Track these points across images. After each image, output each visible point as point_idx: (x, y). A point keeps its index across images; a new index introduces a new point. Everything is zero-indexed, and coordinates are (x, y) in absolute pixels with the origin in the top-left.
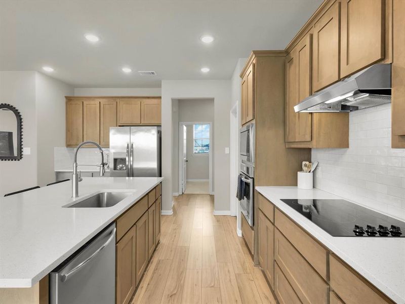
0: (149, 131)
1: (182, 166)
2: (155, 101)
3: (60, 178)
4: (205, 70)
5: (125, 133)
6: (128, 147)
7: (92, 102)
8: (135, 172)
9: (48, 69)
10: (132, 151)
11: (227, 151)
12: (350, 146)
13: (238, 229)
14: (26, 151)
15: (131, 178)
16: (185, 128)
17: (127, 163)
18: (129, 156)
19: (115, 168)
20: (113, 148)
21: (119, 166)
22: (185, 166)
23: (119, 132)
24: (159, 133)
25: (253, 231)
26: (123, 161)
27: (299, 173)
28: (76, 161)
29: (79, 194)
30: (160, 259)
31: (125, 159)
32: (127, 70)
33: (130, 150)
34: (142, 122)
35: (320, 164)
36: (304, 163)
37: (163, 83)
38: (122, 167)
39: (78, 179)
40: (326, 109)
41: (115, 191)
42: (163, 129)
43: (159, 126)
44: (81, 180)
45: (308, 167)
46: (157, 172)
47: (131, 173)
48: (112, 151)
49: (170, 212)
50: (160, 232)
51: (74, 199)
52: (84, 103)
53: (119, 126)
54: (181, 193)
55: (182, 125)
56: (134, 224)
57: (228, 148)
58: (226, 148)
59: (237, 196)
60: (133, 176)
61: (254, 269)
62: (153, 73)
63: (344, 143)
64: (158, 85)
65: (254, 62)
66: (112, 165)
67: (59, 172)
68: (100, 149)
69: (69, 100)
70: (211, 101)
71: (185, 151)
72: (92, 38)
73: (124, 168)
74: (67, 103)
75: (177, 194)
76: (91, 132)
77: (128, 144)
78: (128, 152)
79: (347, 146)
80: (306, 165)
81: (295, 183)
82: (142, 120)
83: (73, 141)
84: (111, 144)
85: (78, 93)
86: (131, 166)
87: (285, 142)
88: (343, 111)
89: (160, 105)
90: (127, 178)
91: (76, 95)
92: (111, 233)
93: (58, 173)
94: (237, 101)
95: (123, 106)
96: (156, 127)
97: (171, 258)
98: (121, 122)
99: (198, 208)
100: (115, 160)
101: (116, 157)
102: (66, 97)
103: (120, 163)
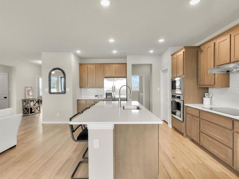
0: (122, 79)
4: (151, 51)
5: (111, 80)
7: (92, 66)
8: (116, 99)
9: (79, 52)
12: (230, 86)
14: (67, 90)
17: (112, 95)
19: (106, 98)
20: (106, 88)
21: (109, 97)
23: (108, 80)
25: (183, 123)
27: (204, 98)
31: (112, 93)
32: (115, 52)
33: (114, 89)
35: (214, 94)
36: (206, 94)
37: (128, 57)
40: (220, 72)
45: (209, 95)
47: (114, 99)
52: (88, 67)
57: (159, 88)
60: (115, 101)
62: (126, 53)
63: (227, 85)
64: (126, 57)
65: (184, 51)
66: (105, 96)
67: (79, 100)
69: (81, 65)
70: (151, 65)
73: (111, 98)
74: (80, 67)
77: (113, 87)
79: (229, 87)
80: (207, 95)
81: (202, 102)
82: (116, 74)
83: (83, 85)
86: (114, 97)
87: (197, 85)
88: (228, 73)
95: (107, 68)
96: (125, 78)
98: (106, 76)
100: (107, 94)
101: (107, 92)
102: (79, 64)
103: (109, 95)
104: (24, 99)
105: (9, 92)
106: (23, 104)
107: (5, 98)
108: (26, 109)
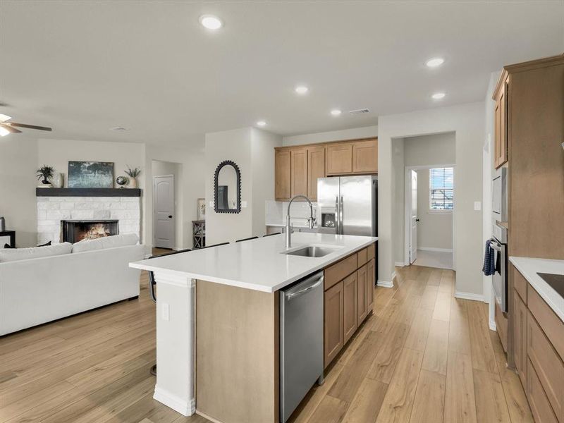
0: (362, 180)
1: (410, 226)
2: (370, 143)
3: (270, 231)
4: (438, 96)
5: (334, 183)
6: (337, 201)
7: (300, 152)
8: (345, 230)
9: (262, 124)
10: (342, 206)
11: (477, 206)
13: (490, 319)
14: (244, 204)
15: (341, 236)
16: (414, 174)
17: (336, 220)
18: (338, 212)
19: (323, 225)
20: (321, 202)
21: (328, 223)
22: (415, 226)
23: (327, 183)
24: (375, 183)
25: (507, 320)
26: (332, 216)
28: (289, 214)
29: (292, 245)
30: (372, 330)
31: (334, 214)
32: (336, 113)
33: (340, 204)
34: (354, 171)
37: (381, 121)
38: (331, 224)
39: (291, 231)
41: (323, 246)
42: (380, 178)
43: (375, 174)
44: (293, 232)
46: (371, 231)
47: (341, 230)
48: (320, 205)
49: (390, 284)
50: (372, 301)
51: (288, 249)
52: (292, 153)
53: (328, 176)
54: (408, 264)
55: (410, 170)
56: (342, 280)
57: (480, 203)
58: (475, 203)
59: (483, 270)
61: (505, 372)
62: (367, 111)
64: (374, 122)
65: (508, 81)
66: (319, 221)
67: (270, 227)
68: (310, 202)
69: (278, 150)
70: (452, 134)
71: (414, 206)
72: (302, 90)
73: (333, 225)
74: (276, 154)
75: (401, 264)
76: (299, 184)
77: (337, 198)
78: (337, 206)
82: (354, 167)
83: (282, 194)
84: (319, 197)
85: (287, 143)
86: (341, 224)
89: (376, 147)
90: (336, 236)
91: (284, 145)
92: (319, 279)
93: (268, 227)
94: (489, 135)
95: (332, 153)
96: (370, 176)
97: (386, 332)
98: (330, 172)
99: (430, 285)
100: (324, 215)
101: (325, 212)
102: (275, 148)
103: (328, 219)
104: (195, 220)
105: (175, 208)
106: (194, 229)
107: (170, 217)
108: (198, 238)
